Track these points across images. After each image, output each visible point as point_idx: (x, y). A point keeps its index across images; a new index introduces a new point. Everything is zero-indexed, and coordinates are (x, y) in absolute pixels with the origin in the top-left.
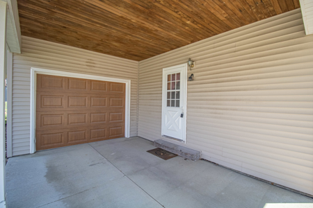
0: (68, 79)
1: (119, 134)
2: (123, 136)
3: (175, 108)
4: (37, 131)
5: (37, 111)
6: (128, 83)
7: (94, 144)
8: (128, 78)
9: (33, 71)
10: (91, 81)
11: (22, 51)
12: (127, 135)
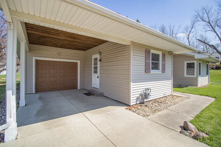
0: (49, 61)
1: (75, 87)
2: (77, 88)
3: (96, 74)
4: (36, 84)
5: (36, 76)
6: (79, 62)
7: (61, 91)
8: (79, 60)
9: (34, 59)
10: (60, 62)
11: (29, 51)
12: (79, 88)
